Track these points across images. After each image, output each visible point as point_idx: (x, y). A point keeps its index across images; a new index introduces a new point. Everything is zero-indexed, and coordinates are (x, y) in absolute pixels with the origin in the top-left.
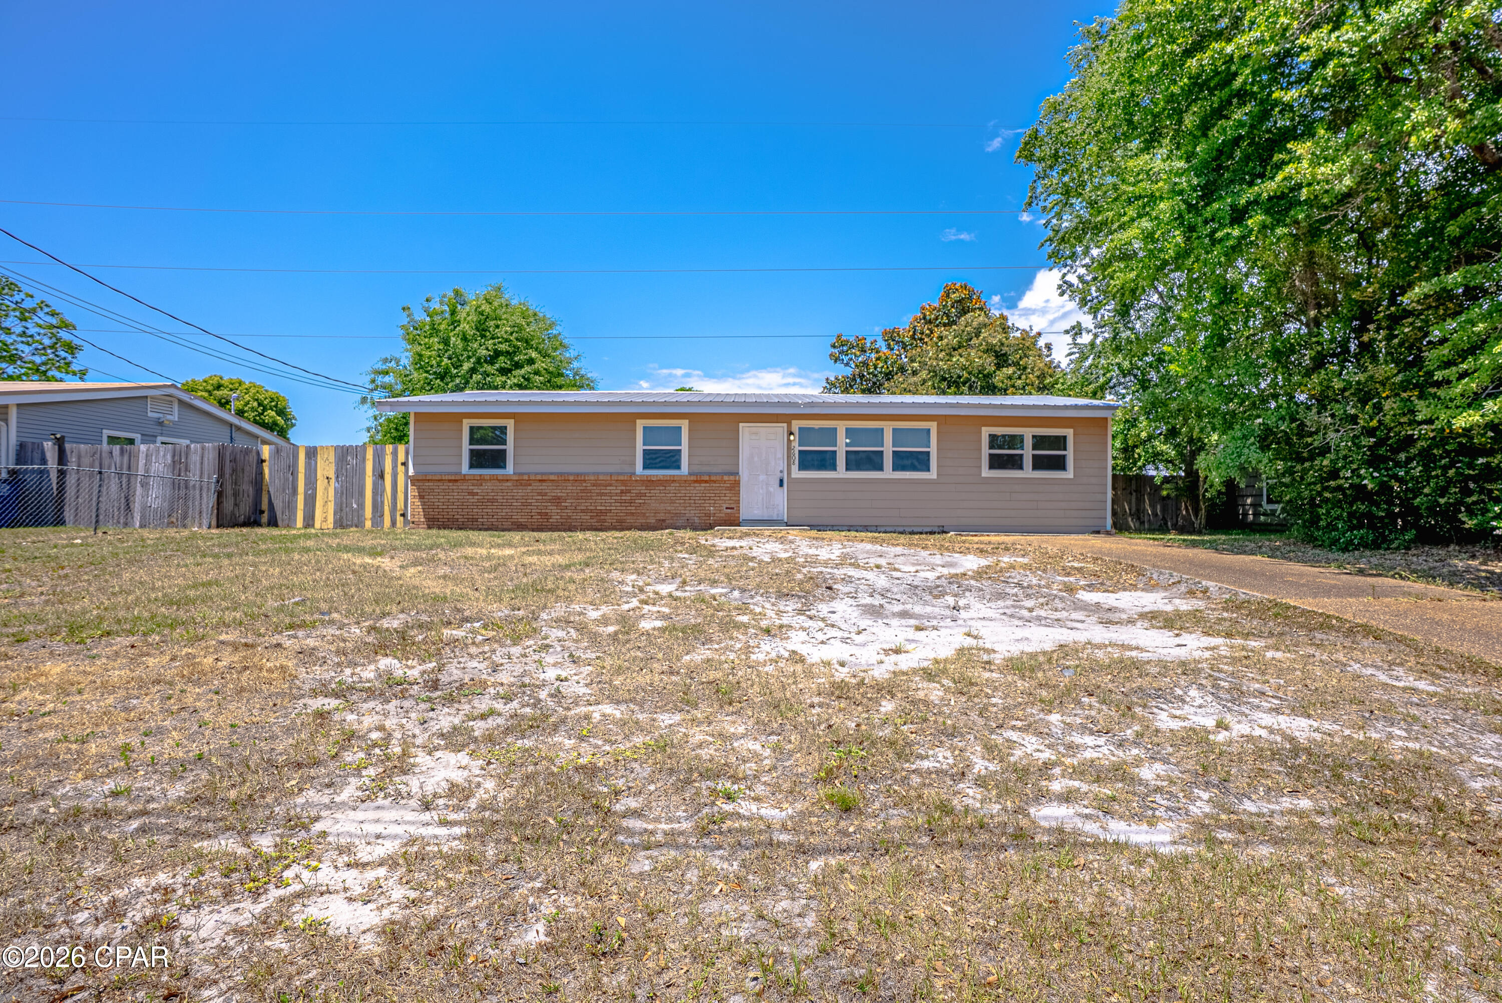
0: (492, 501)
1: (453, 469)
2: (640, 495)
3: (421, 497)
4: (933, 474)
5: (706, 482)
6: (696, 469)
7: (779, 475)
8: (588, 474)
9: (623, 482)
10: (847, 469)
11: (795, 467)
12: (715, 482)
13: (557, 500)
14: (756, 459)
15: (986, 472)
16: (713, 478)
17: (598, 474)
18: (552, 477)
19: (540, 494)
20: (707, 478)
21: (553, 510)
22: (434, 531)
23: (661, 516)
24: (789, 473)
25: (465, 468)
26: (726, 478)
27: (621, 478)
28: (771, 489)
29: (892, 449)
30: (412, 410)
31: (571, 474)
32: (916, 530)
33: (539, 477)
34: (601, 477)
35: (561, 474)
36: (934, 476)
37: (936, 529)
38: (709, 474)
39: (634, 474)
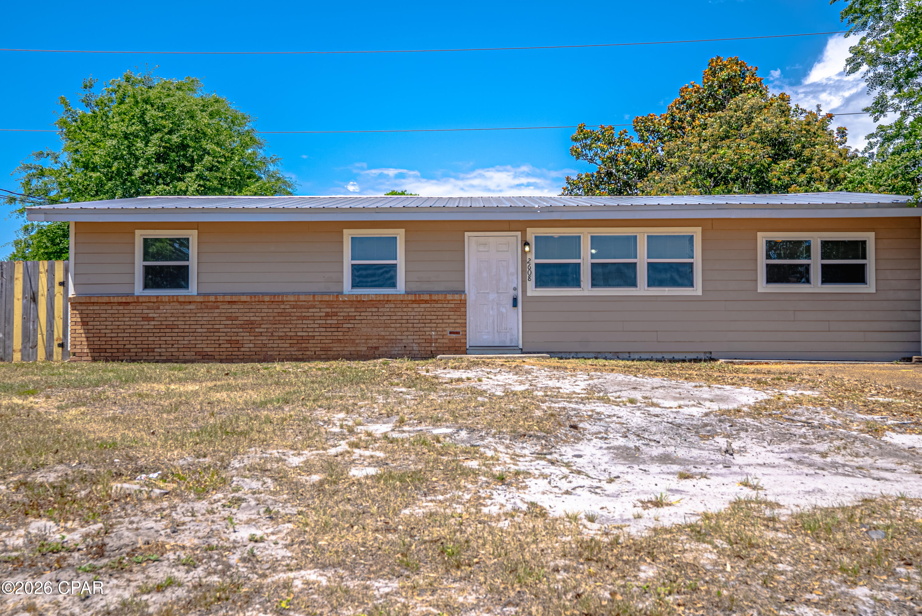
0: (172, 327)
1: (123, 289)
2: (348, 318)
3: (84, 323)
4: (697, 290)
5: (426, 302)
6: (414, 287)
7: (512, 293)
8: (287, 294)
9: (329, 304)
10: (593, 285)
11: (531, 284)
12: (436, 302)
13: (250, 326)
14: (485, 274)
15: (763, 287)
16: (435, 297)
17: (299, 294)
18: (244, 298)
19: (228, 318)
20: (427, 297)
21: (245, 337)
22: (101, 364)
23: (373, 343)
24: (524, 291)
25: (138, 289)
26: (449, 297)
27: (326, 298)
28: (504, 310)
29: (646, 260)
30: (72, 219)
31: (267, 294)
32: (677, 357)
33: (228, 298)
34: (302, 298)
35: (255, 294)
36: (699, 293)
37: (702, 356)
38: (430, 293)
39: (341, 293)
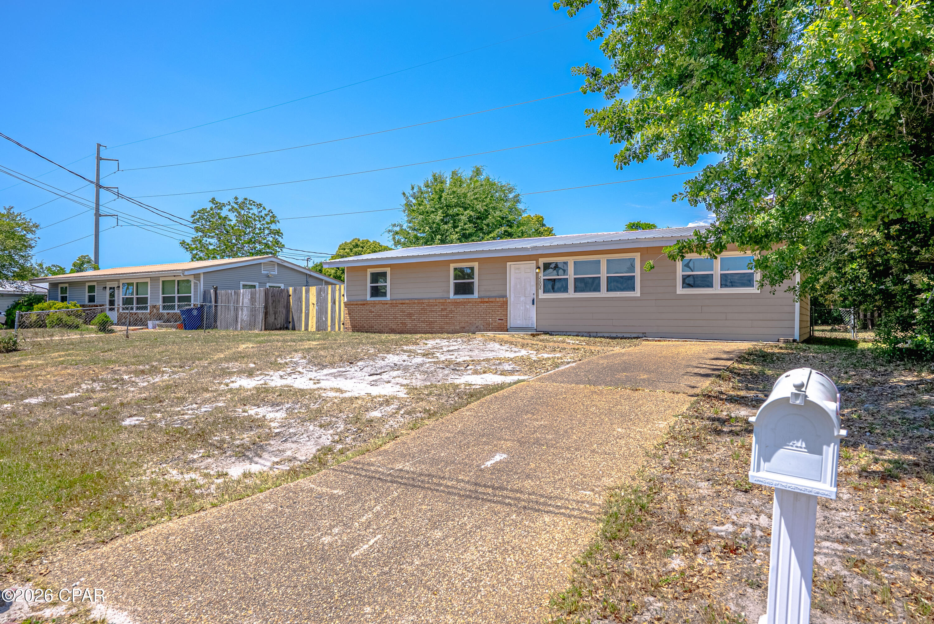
0: (380, 316)
1: (362, 298)
2: (451, 311)
3: (349, 314)
4: (637, 293)
5: (487, 302)
6: (482, 294)
7: (532, 297)
8: (425, 299)
9: (443, 304)
10: (575, 291)
11: (541, 291)
12: (492, 302)
13: (410, 315)
14: (518, 286)
15: (680, 290)
16: (490, 300)
17: (429, 299)
18: (407, 301)
19: (401, 312)
20: (487, 300)
21: (408, 321)
22: (356, 334)
23: (463, 325)
24: (537, 296)
25: (369, 298)
26: (498, 299)
27: (441, 301)
28: (528, 307)
30: (346, 265)
31: (416, 299)
32: (625, 335)
33: (401, 302)
34: (431, 301)
35: (411, 299)
36: (638, 295)
37: (641, 335)
38: (489, 297)
39: (449, 298)
